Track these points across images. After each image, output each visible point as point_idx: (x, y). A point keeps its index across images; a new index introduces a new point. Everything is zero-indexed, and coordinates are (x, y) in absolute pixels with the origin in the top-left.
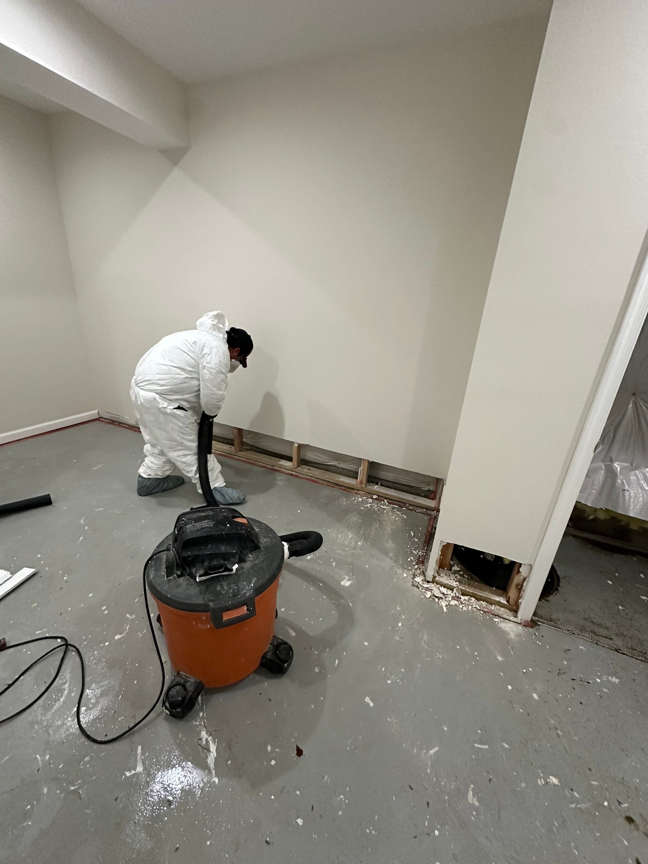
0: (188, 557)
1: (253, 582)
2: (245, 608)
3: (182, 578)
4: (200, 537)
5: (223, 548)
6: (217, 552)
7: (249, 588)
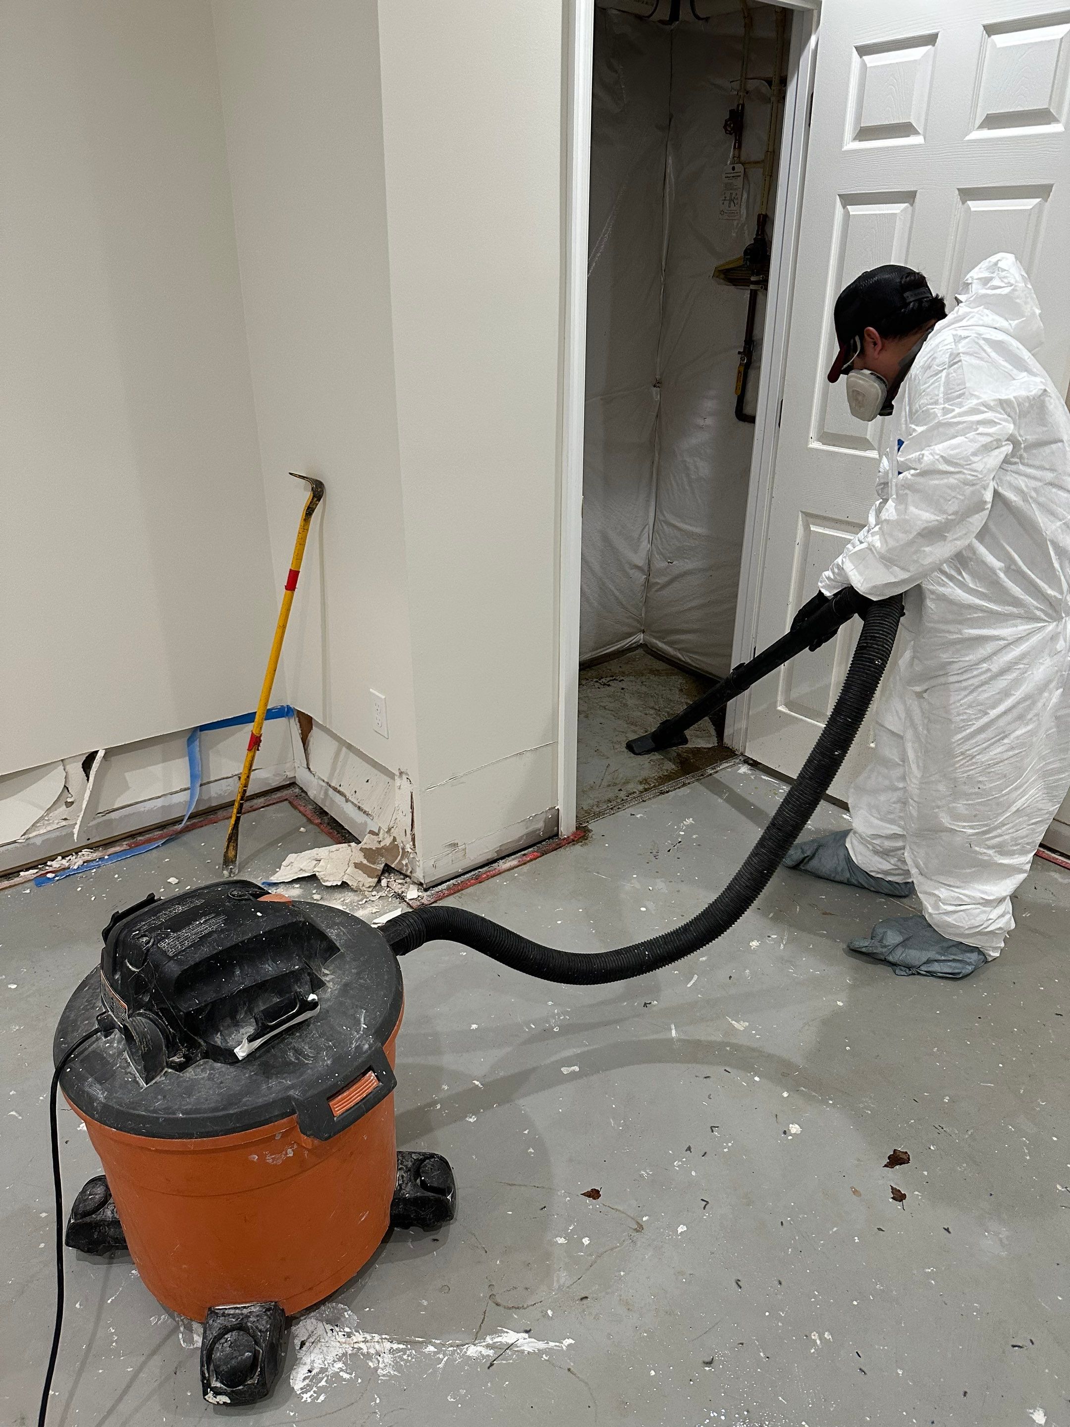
0: (199, 1011)
1: (362, 1020)
2: (370, 1076)
3: (190, 1069)
4: (212, 957)
5: (270, 969)
6: (259, 980)
7: (362, 1035)
